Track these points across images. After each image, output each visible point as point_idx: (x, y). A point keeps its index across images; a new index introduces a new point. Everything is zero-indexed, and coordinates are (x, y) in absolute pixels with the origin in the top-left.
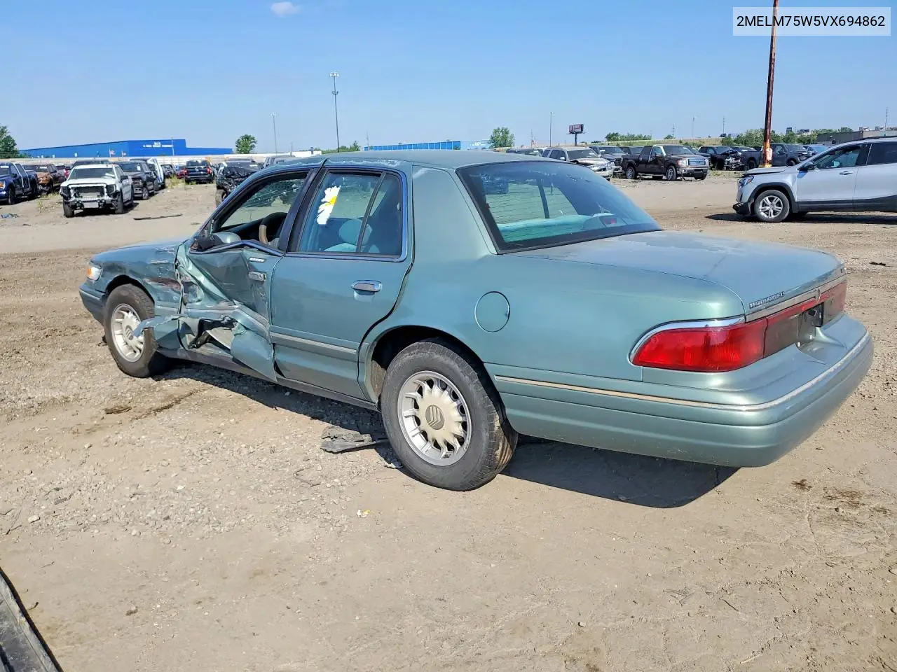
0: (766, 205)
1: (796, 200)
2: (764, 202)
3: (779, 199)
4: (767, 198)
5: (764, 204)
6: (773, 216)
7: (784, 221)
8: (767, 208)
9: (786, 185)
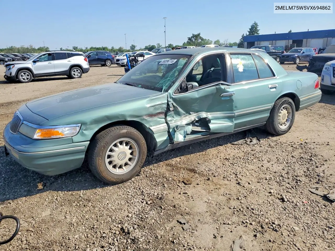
0: (23, 76)
1: (35, 74)
2: (21, 75)
3: (28, 73)
4: (23, 73)
5: (22, 76)
6: (27, 80)
7: (31, 82)
8: (24, 77)
9: (30, 68)
